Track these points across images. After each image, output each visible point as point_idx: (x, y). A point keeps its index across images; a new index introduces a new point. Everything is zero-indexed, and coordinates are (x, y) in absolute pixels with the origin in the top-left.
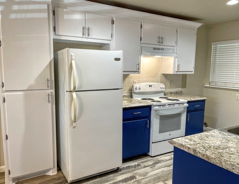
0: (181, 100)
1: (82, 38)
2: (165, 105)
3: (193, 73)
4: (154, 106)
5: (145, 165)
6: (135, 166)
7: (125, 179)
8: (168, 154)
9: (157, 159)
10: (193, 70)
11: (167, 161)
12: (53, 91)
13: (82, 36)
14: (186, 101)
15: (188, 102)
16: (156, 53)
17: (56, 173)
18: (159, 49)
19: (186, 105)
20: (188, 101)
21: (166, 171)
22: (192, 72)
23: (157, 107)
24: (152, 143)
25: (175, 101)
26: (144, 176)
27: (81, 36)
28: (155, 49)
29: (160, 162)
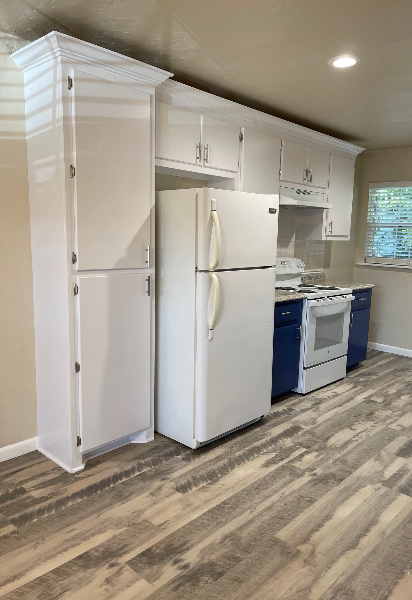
0: (343, 290)
1: (194, 165)
2: (324, 298)
3: (348, 239)
4: (308, 299)
5: (301, 408)
6: (285, 412)
7: (284, 431)
8: (325, 389)
9: (313, 397)
10: (348, 233)
11: (331, 398)
12: (153, 271)
13: (194, 162)
14: (350, 290)
15: (354, 293)
16: (305, 200)
17: (152, 438)
18: (303, 192)
19: (352, 297)
20: (353, 291)
21: (341, 412)
22: (347, 236)
23: (313, 301)
24: (304, 368)
25: (332, 291)
26: (313, 424)
27: (193, 160)
28: (298, 192)
29: (321, 401)
